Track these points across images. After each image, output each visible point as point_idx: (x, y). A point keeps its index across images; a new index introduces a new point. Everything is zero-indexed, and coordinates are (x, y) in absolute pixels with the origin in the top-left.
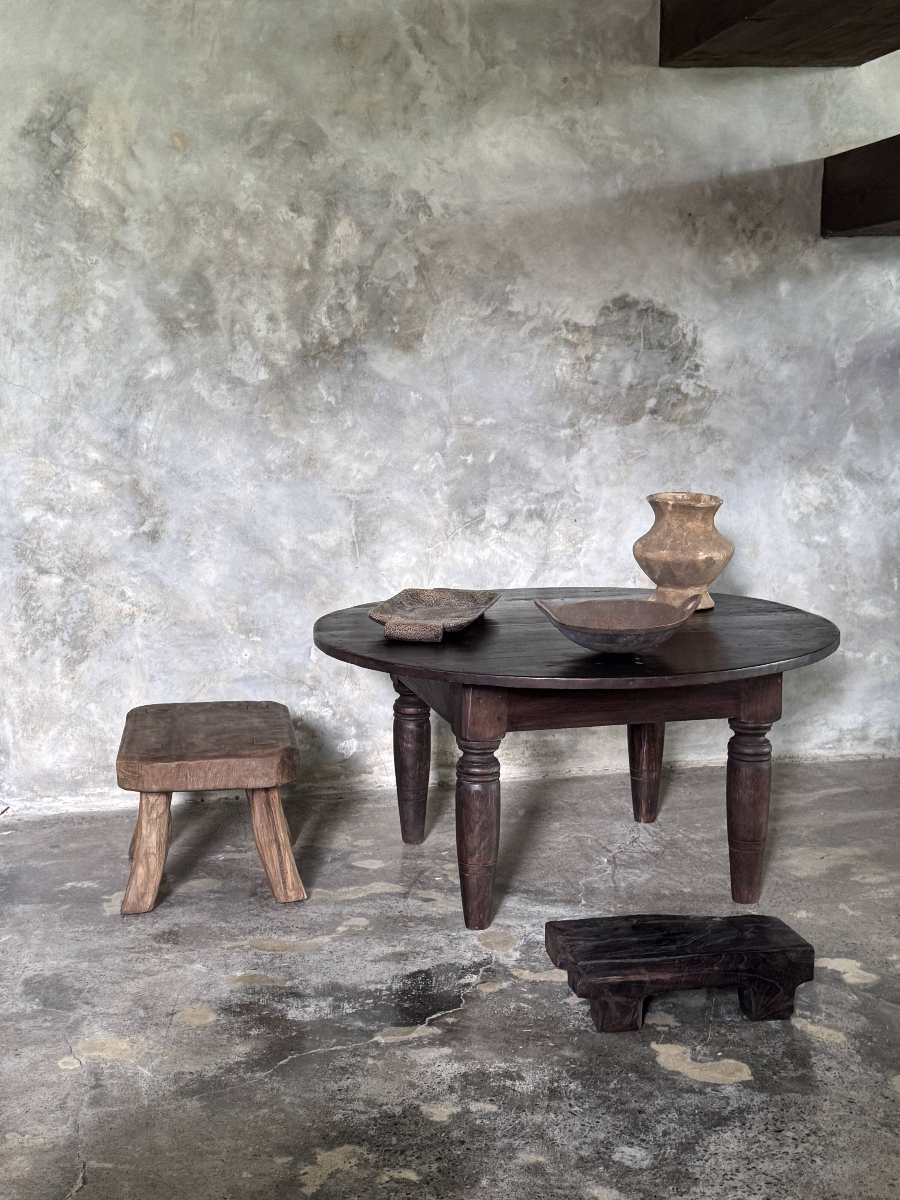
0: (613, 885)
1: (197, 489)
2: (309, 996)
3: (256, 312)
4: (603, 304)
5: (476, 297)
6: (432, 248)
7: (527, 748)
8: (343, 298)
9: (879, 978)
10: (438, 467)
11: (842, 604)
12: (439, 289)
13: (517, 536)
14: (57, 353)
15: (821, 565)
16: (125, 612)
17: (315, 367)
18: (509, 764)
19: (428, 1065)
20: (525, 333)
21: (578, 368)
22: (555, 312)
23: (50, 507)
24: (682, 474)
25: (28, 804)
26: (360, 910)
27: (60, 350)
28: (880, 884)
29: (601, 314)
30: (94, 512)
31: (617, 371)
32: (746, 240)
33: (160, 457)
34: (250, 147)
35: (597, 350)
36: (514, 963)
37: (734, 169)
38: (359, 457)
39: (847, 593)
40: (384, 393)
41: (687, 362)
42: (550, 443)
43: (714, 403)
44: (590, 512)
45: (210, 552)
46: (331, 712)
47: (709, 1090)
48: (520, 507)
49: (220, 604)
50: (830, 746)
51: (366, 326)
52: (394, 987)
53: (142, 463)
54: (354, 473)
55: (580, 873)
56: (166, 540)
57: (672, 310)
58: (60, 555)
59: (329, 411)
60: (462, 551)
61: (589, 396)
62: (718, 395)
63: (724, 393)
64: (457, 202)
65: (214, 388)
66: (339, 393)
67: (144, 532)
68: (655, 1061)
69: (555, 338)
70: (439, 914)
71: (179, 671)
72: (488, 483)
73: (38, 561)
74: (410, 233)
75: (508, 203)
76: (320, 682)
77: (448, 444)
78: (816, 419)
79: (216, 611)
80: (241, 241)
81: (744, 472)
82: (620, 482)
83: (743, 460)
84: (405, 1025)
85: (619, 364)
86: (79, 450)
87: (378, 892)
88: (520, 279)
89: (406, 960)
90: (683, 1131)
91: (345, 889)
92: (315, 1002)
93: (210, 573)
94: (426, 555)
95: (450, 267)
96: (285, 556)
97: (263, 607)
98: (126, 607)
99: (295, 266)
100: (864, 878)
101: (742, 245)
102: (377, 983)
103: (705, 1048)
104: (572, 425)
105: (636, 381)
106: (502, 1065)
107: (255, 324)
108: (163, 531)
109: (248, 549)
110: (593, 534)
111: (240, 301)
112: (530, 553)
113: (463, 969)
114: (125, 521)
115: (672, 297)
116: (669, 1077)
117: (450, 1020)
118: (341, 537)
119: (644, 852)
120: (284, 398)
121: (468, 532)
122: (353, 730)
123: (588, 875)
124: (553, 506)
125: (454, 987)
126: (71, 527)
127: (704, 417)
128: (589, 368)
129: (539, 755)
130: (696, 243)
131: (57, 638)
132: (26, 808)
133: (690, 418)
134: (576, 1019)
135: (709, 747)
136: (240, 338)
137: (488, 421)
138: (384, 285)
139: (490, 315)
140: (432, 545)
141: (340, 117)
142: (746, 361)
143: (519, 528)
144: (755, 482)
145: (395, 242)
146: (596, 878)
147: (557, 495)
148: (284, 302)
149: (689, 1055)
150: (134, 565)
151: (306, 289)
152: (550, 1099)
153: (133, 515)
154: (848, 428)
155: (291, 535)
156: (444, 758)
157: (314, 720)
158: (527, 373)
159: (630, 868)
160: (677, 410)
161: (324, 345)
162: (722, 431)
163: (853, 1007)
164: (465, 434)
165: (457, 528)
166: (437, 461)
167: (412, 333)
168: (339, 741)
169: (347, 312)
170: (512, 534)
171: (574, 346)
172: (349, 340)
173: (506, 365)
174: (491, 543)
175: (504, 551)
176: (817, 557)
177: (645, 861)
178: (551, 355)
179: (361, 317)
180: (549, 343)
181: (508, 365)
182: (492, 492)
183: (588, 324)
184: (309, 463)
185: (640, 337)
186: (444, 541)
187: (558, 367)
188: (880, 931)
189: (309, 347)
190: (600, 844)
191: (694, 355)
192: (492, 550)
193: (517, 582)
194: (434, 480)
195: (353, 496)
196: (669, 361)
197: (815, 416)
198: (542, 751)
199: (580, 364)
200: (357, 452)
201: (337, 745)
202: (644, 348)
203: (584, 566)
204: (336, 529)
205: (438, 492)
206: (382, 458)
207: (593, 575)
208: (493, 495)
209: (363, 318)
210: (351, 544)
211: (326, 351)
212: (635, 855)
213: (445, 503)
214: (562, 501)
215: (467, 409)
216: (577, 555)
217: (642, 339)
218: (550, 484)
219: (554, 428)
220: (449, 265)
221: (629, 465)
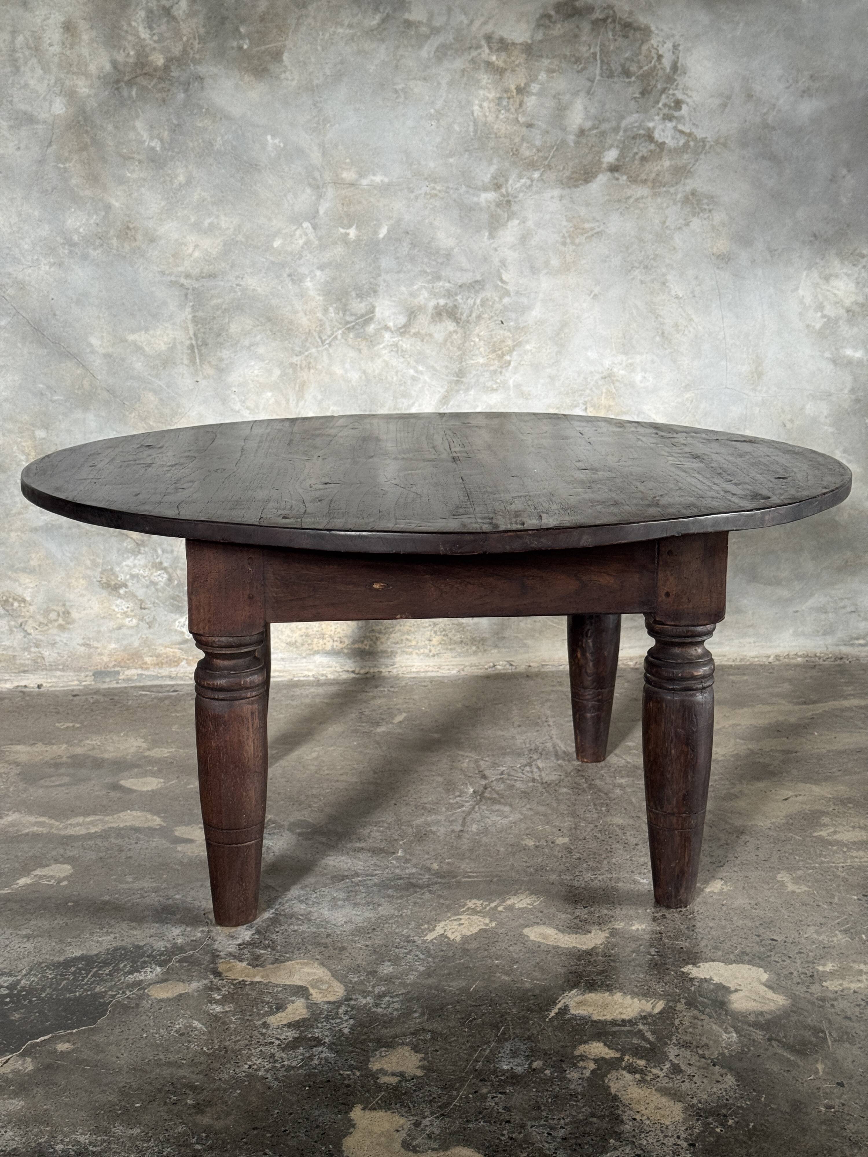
0: (459, 829)
3: (47, 18)
4: (542, 11)
7: (435, 632)
9: (788, 1003)
10: (308, 243)
13: (419, 343)
15: (853, 390)
17: (130, 97)
20: (429, 53)
21: (505, 103)
22: (472, 22)
24: (654, 259)
26: (73, 853)
28: (854, 843)
29: (539, 26)
31: (561, 110)
35: (532, 78)
36: (232, 949)
38: (197, 227)
40: (229, 136)
41: (664, 96)
42: (466, 212)
43: (702, 156)
44: (524, 310)
46: (165, 576)
48: (423, 302)
49: (10, 426)
50: (861, 642)
51: (201, 39)
52: (23, 981)
54: (191, 249)
55: (423, 808)
57: (643, 19)
59: (153, 161)
60: (343, 362)
61: (521, 145)
62: (708, 145)
63: (717, 142)
66: (166, 134)
68: (338, 1146)
69: (473, 61)
72: (379, 267)
77: (321, 211)
78: (850, 181)
82: (566, 268)
83: (744, 241)
85: (565, 99)
87: (122, 825)
89: (77, 936)
94: (293, 366)
96: (97, 363)
97: (69, 431)
100: (835, 832)
103: (437, 1123)
104: (498, 187)
105: (588, 124)
106: (82, 1139)
107: (46, 36)
109: (46, 351)
110: (527, 342)
112: (437, 366)
113: (148, 956)
115: (642, 2)
117: (63, 1047)
118: (175, 339)
119: (534, 780)
120: (88, 140)
121: (351, 335)
123: (433, 812)
124: (471, 302)
125: (111, 989)
127: (686, 178)
128: (521, 105)
129: (451, 642)
133: (668, 177)
136: (25, 57)
137: (378, 179)
139: (379, 25)
140: (300, 353)
142: (750, 96)
143: (423, 332)
144: (760, 272)
146: (441, 818)
147: (476, 286)
148: (86, 4)
149: (403, 1135)
155: (104, 334)
156: (321, 641)
157: (143, 586)
158: (432, 111)
159: (500, 803)
160: (648, 166)
161: (143, 65)
162: (712, 197)
163: (722, 1054)
164: (346, 197)
165: (335, 329)
166: (306, 234)
167: (267, 49)
168: (178, 616)
169: (174, 18)
170: (413, 339)
171: (500, 72)
172: (178, 60)
173: (401, 100)
174: (384, 352)
175: (402, 363)
176: (848, 379)
177: (526, 795)
178: (466, 84)
179: (194, 26)
180: (462, 67)
181: (406, 98)
182: (384, 281)
183: (520, 40)
184: (127, 234)
185: (596, 59)
186: (317, 347)
187: (477, 102)
188: (823, 920)
189: (121, 67)
190: (478, 766)
191: (674, 87)
192: (384, 361)
193: (420, 406)
194: (301, 262)
195: (189, 281)
196: (637, 95)
197: (849, 177)
198: (457, 637)
199: (509, 98)
200: (193, 220)
201: (175, 621)
202: (601, 75)
203: (514, 386)
204: (166, 328)
205: (309, 279)
206: (228, 228)
207: (527, 399)
208: (385, 284)
209: (197, 27)
210: (188, 348)
211: (145, 74)
212: (518, 785)
213: (319, 295)
214: (483, 295)
215: (348, 161)
216: (504, 370)
217: (599, 62)
218: (465, 270)
219: (471, 191)
221: (579, 245)
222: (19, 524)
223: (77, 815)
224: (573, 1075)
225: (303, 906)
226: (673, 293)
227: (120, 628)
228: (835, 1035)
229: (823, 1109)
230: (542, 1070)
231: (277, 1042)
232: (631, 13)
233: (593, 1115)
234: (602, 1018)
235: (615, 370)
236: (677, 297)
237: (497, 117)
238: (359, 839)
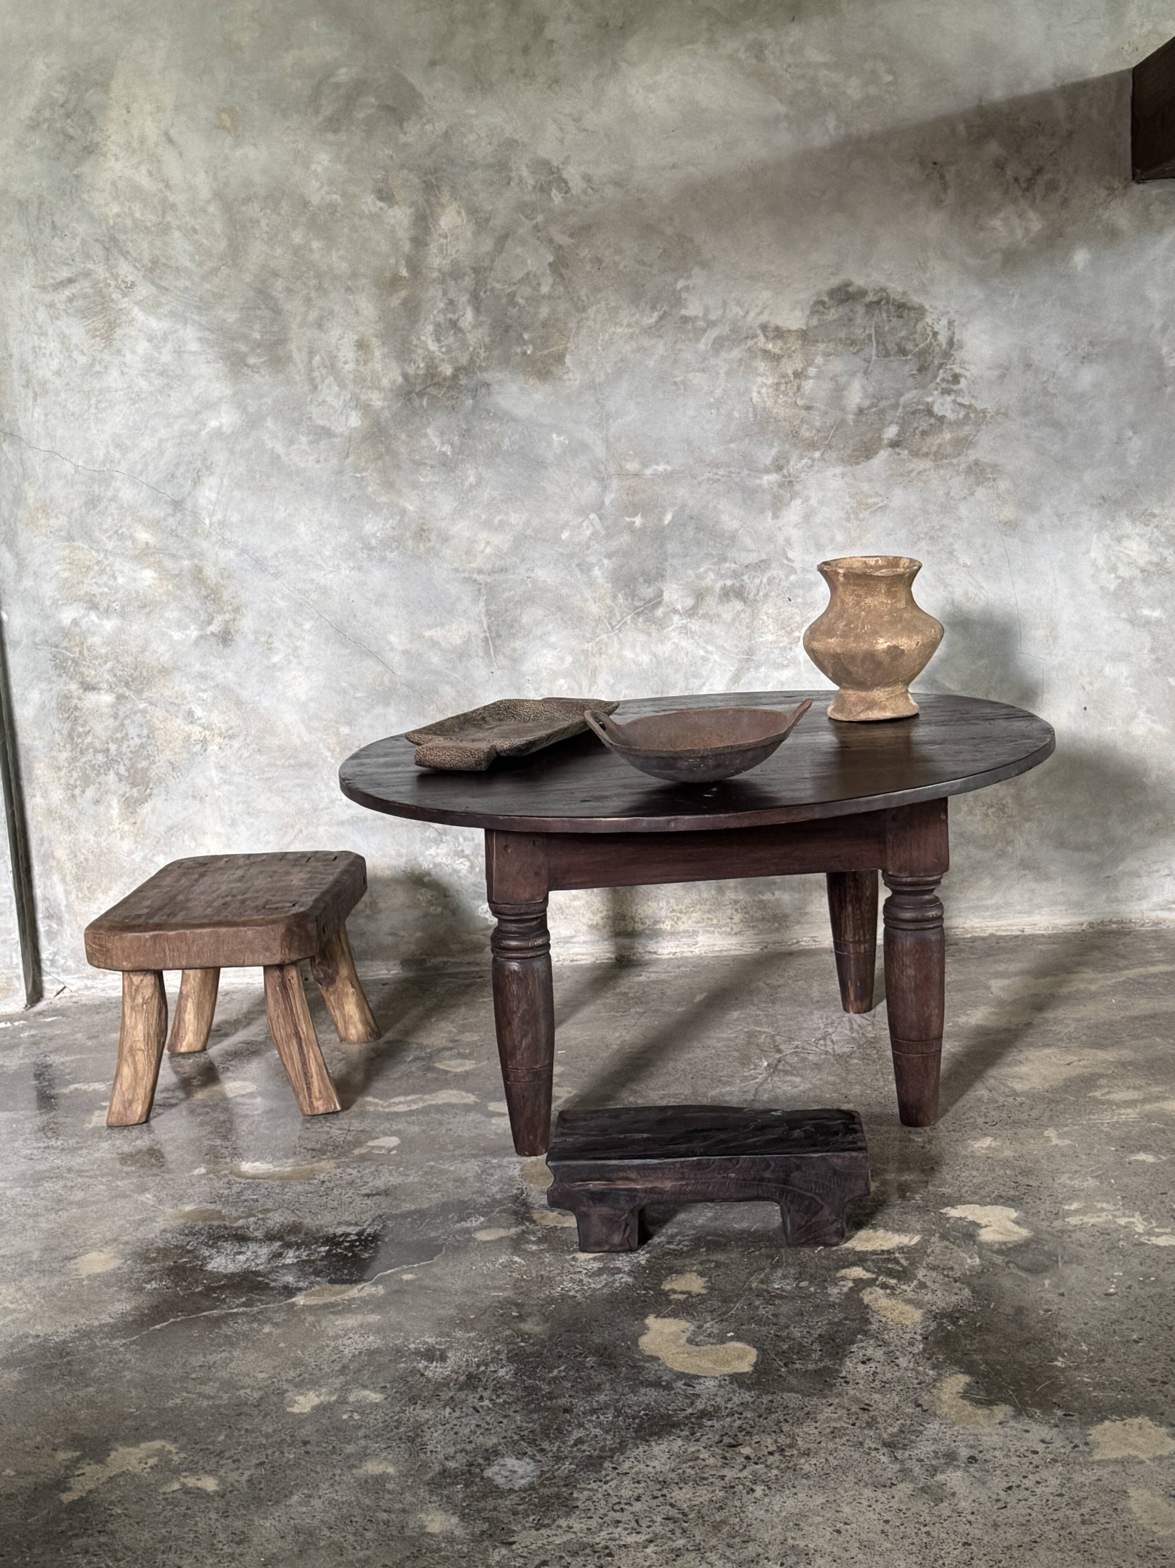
1: (277, 575)
2: (254, 1239)
3: (341, 338)
4: (815, 298)
5: (636, 299)
6: (571, 236)
7: (736, 910)
8: (454, 313)
9: (1030, 1235)
10: (595, 533)
12: (583, 292)
13: (708, 624)
14: (90, 406)
15: (1153, 650)
16: (194, 738)
17: (421, 406)
18: (713, 932)
19: (336, 1337)
20: (707, 345)
21: (783, 388)
22: (747, 313)
23: (92, 605)
24: (940, 529)
25: (89, 983)
26: (398, 1127)
27: (93, 401)
28: (1126, 1102)
29: (813, 313)
30: (148, 609)
31: (839, 391)
32: (1019, 194)
33: (228, 535)
34: (321, 118)
35: (809, 363)
37: (998, 94)
38: (488, 525)
40: (516, 437)
41: (941, 371)
42: (749, 494)
43: (984, 427)
44: (810, 586)
45: (298, 657)
46: (468, 864)
47: (680, 1384)
48: (710, 584)
49: (315, 724)
51: (487, 348)
52: (368, 1230)
53: (205, 545)
54: (482, 546)
55: (719, 1081)
56: (241, 643)
57: (916, 299)
58: (109, 665)
59: (444, 465)
60: (633, 647)
61: (799, 428)
62: (988, 415)
63: (997, 413)
64: (603, 171)
65: (291, 442)
66: (456, 439)
67: (213, 634)
68: (636, 1343)
69: (750, 349)
71: (266, 812)
72: (665, 552)
73: (82, 674)
74: (540, 218)
75: (674, 166)
77: (607, 502)
78: (1136, 443)
79: (310, 733)
80: (315, 245)
81: (1032, 523)
82: (851, 544)
83: (1030, 506)
84: (343, 1282)
85: (843, 380)
86: (124, 529)
87: (440, 1102)
90: (605, 1439)
91: (402, 1099)
92: (256, 1248)
93: (300, 684)
94: (584, 652)
95: (598, 261)
96: (396, 659)
97: (371, 727)
98: (196, 731)
99: (388, 274)
100: (1109, 1092)
101: (1015, 201)
102: (350, 1225)
103: (716, 1326)
104: (779, 469)
105: (867, 403)
106: (429, 1340)
107: (341, 354)
108: (237, 632)
109: (347, 651)
111: (319, 325)
112: (727, 646)
113: (473, 1208)
114: (187, 620)
115: (915, 283)
116: (641, 1363)
117: (407, 1277)
118: (469, 633)
119: (827, 1053)
120: (383, 450)
121: (640, 620)
123: (727, 1083)
124: (757, 581)
125: (444, 1233)
126: (120, 630)
127: (968, 449)
128: (799, 388)
129: (753, 919)
130: (947, 202)
131: (111, 772)
132: (87, 988)
133: (949, 450)
134: (572, 1280)
135: (997, 907)
136: (322, 375)
137: (661, 468)
138: (509, 290)
139: (657, 322)
140: (592, 639)
141: (438, 67)
142: (1028, 366)
143: (711, 613)
144: (1049, 537)
145: (521, 231)
147: (762, 565)
148: (376, 322)
149: (688, 1334)
150: (204, 677)
151: (404, 303)
152: (460, 1389)
153: (196, 611)
155: (402, 632)
156: (622, 924)
157: (445, 875)
158: (712, 400)
159: (792, 1074)
160: (929, 440)
161: (433, 376)
162: (996, 466)
163: (965, 1274)
164: (630, 487)
165: (624, 615)
166: (593, 525)
167: (550, 353)
169: (460, 330)
170: (702, 620)
171: (776, 359)
172: (465, 368)
173: (682, 390)
174: (673, 634)
175: (692, 644)
176: (1147, 639)
177: (817, 1066)
178: (744, 373)
179: (480, 336)
180: (740, 356)
182: (671, 565)
183: (794, 327)
184: (421, 535)
185: (870, 340)
186: (607, 633)
187: (755, 389)
188: (1078, 1169)
189: (413, 380)
190: (774, 1041)
191: (951, 361)
192: (674, 643)
193: (711, 685)
194: (589, 552)
195: (482, 576)
196: (914, 372)
197: (1135, 438)
198: (758, 915)
199: (787, 383)
200: (483, 518)
202: (877, 356)
204: (461, 622)
205: (596, 568)
206: (518, 524)
208: (672, 569)
209: (483, 337)
210: (483, 641)
211: (435, 384)
212: (811, 1057)
213: (607, 582)
214: (769, 574)
215: (631, 452)
216: (793, 646)
217: (874, 342)
218: (751, 551)
219: (753, 474)
220: (597, 258)
221: (863, 520)
222: (326, 818)
223: (399, 1095)
224: (834, 1291)
226: (961, 562)
227: (425, 917)
228: (1066, 1258)
229: (1042, 1312)
230: (807, 1288)
231: (585, 1271)
232: (904, 294)
233: (846, 1319)
236: (965, 565)
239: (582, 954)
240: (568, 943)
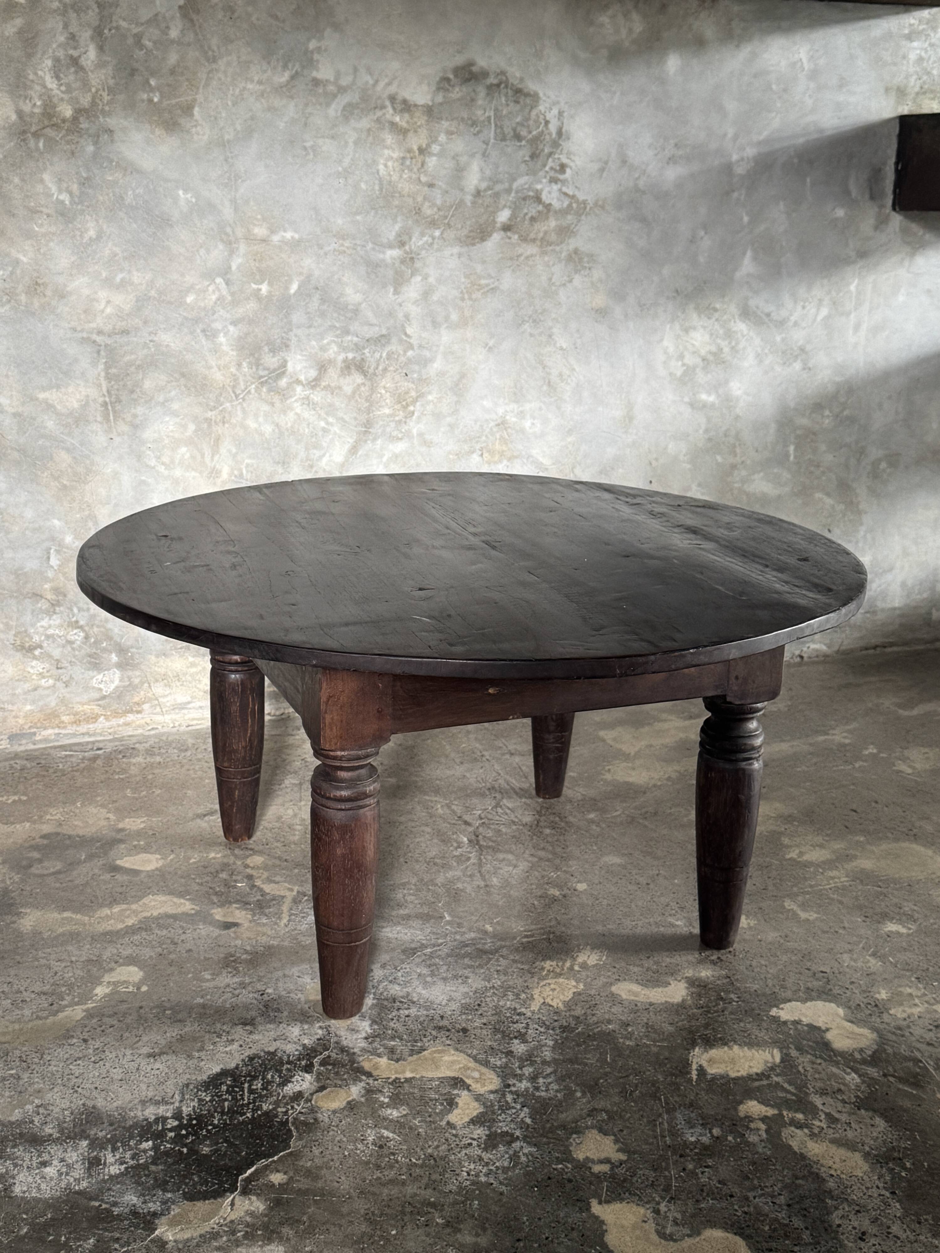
0: (482, 884)
2: (49, 1139)
4: (441, 75)
5: (268, 55)
8: (75, 48)
9: (875, 1036)
10: (221, 299)
11: (729, 479)
12: (214, 42)
13: (329, 396)
15: (706, 431)
17: (38, 149)
20: (337, 111)
21: (408, 162)
22: (377, 82)
24: (541, 313)
26: (128, 952)
29: (438, 89)
31: (459, 171)
35: (433, 139)
36: (363, 1044)
38: (108, 283)
39: (736, 466)
40: (140, 191)
41: (550, 160)
42: (373, 268)
43: (583, 217)
44: (425, 362)
46: (82, 634)
48: (332, 356)
51: (111, 91)
52: (184, 1108)
54: (103, 305)
55: (435, 864)
57: (532, 86)
59: (62, 215)
60: (256, 416)
61: (422, 205)
62: (588, 207)
63: (596, 204)
66: (75, 187)
69: (378, 121)
70: (246, 952)
72: (290, 323)
76: (65, 596)
77: (234, 267)
78: (706, 242)
81: (618, 311)
82: (464, 322)
83: (619, 296)
84: (205, 1196)
85: (464, 159)
87: (155, 914)
88: (328, 31)
89: (201, 1049)
91: (106, 911)
92: (60, 1154)
94: (208, 421)
102: (157, 1103)
103: (672, 1207)
104: (402, 244)
105: (484, 185)
110: (430, 393)
112: (347, 418)
113: (289, 1062)
115: (532, 70)
117: (277, 1178)
118: (88, 396)
119: (514, 823)
121: (264, 389)
122: (114, 658)
123: (446, 866)
124: (377, 355)
125: (277, 1103)
127: (569, 238)
128: (423, 165)
133: (553, 237)
137: (289, 235)
138: (135, 31)
139: (288, 82)
140: (215, 408)
142: (624, 162)
143: (333, 385)
144: (631, 324)
146: (458, 873)
147: (381, 340)
149: (652, 1224)
154: (744, 254)
155: (14, 393)
157: (59, 646)
158: (340, 169)
159: (500, 851)
160: (537, 226)
161: (51, 116)
162: (592, 256)
163: (859, 1097)
164: (257, 253)
165: (249, 383)
166: (219, 290)
167: (177, 103)
168: (95, 673)
169: (82, 68)
170: (324, 392)
171: (403, 132)
172: (86, 111)
173: (311, 156)
174: (295, 405)
175: (313, 415)
176: (703, 421)
177: (517, 840)
178: (371, 144)
179: (103, 77)
180: (369, 126)
181: (314, 155)
182: (296, 336)
183: (421, 102)
184: (36, 289)
185: (490, 123)
186: (231, 401)
187: (382, 161)
188: (850, 947)
189: (27, 118)
190: (454, 812)
191: (559, 151)
192: (296, 414)
193: (330, 456)
194: (215, 317)
195: (101, 337)
196: (527, 158)
197: (706, 238)
199: (412, 158)
200: (104, 275)
201: (92, 678)
202: (495, 139)
203: (418, 435)
204: (78, 385)
205: (222, 334)
206: (141, 284)
207: (429, 447)
208: (296, 339)
209: (106, 79)
210: (102, 406)
211: (53, 125)
212: (503, 829)
213: (232, 350)
214: (388, 349)
215: (259, 217)
216: (408, 420)
217: (493, 125)
218: (372, 325)
219: (377, 248)
220: (230, 6)
221: (475, 300)
223: (100, 906)
224: (753, 1138)
225: (397, 988)
226: (558, 345)
227: (35, 689)
228: (931, 1063)
230: (724, 1137)
231: (475, 1143)
232: (522, 80)
233: (796, 1177)
234: (739, 1074)
235: (508, 417)
236: (561, 349)
237: (401, 177)
238: (400, 906)
239: (198, 719)
240: (183, 708)
